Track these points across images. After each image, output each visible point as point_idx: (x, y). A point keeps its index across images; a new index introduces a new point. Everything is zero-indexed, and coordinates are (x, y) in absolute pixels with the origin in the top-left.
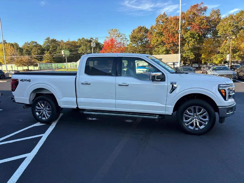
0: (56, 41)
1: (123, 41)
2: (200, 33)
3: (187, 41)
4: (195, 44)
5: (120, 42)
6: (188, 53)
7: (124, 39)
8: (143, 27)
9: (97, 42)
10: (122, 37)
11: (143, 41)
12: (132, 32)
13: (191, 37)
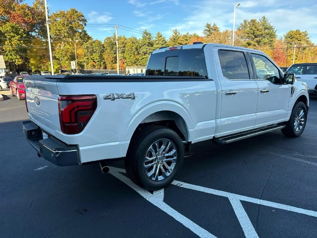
2: (25, 28)
3: (8, 37)
4: (21, 43)
6: (11, 55)
13: (12, 31)
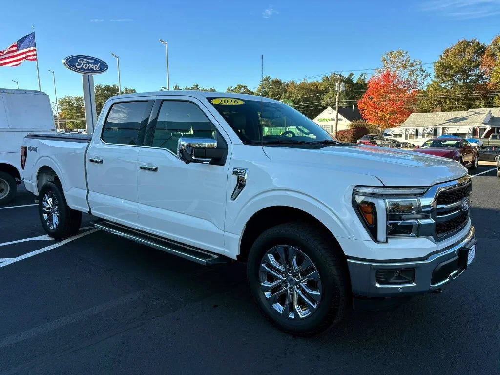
0: (282, 84)
1: (415, 75)
5: (407, 80)
7: (418, 73)
8: (471, 42)
9: (364, 82)
10: (412, 69)
11: (469, 76)
12: (443, 55)
